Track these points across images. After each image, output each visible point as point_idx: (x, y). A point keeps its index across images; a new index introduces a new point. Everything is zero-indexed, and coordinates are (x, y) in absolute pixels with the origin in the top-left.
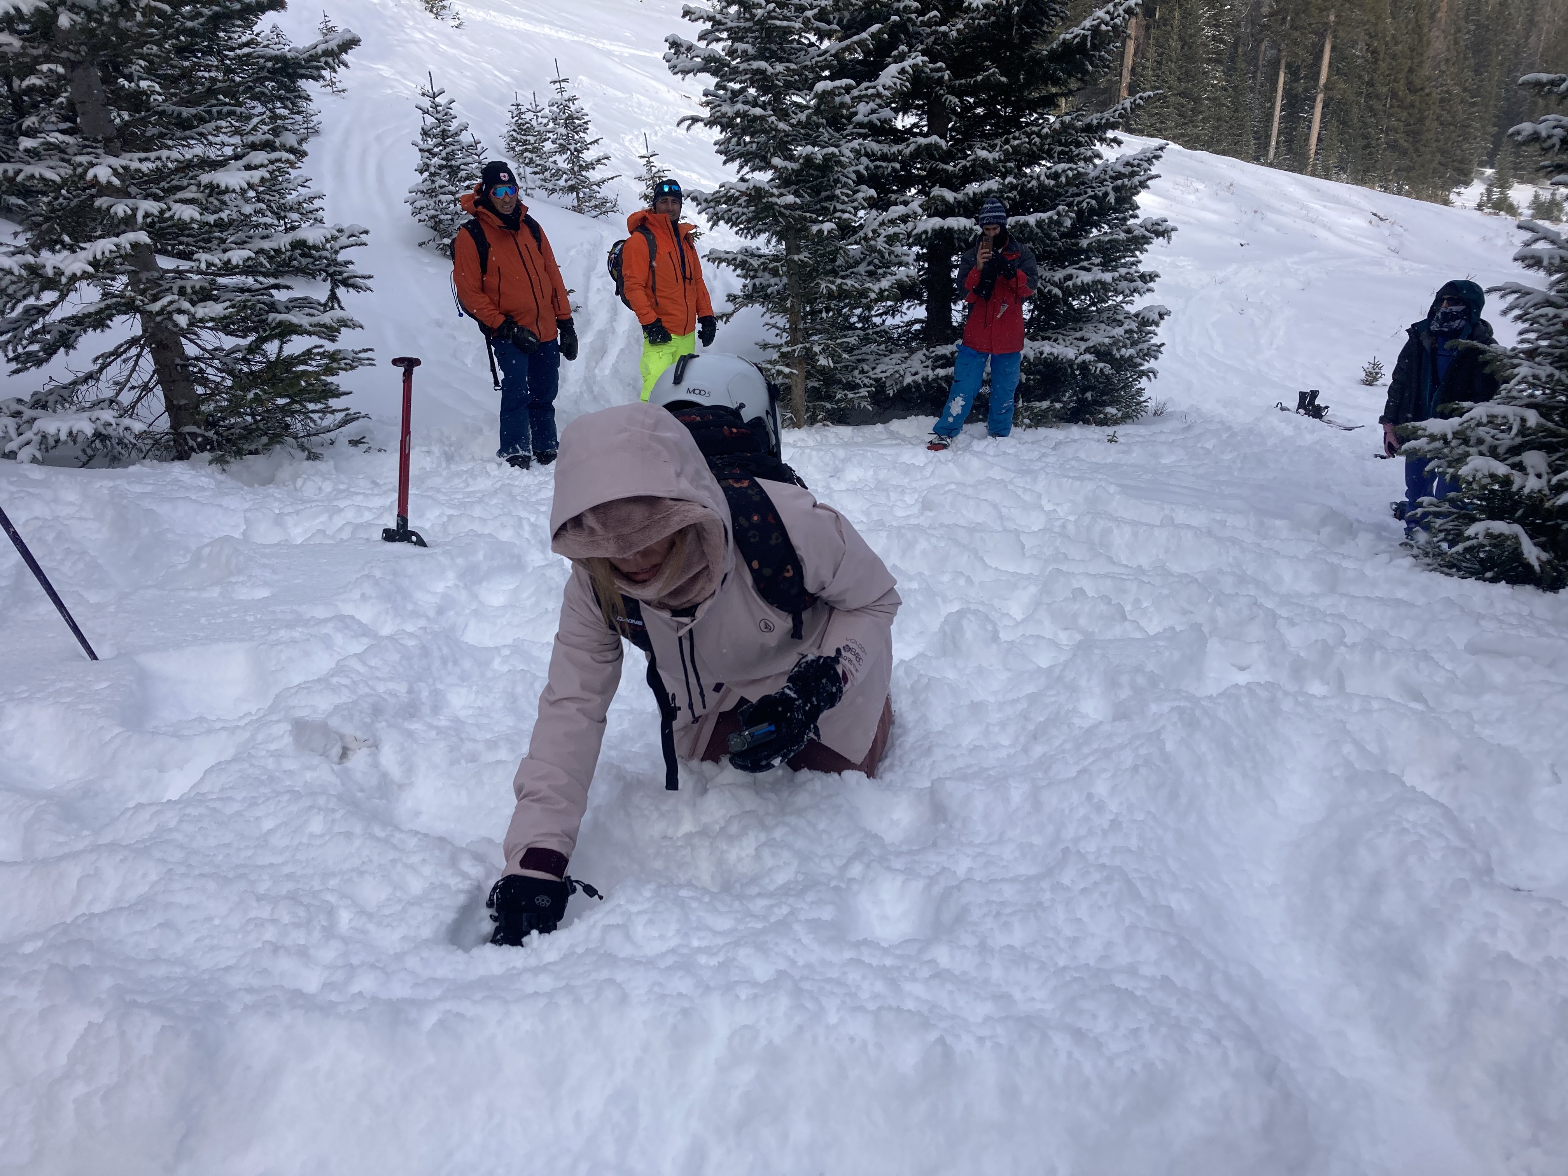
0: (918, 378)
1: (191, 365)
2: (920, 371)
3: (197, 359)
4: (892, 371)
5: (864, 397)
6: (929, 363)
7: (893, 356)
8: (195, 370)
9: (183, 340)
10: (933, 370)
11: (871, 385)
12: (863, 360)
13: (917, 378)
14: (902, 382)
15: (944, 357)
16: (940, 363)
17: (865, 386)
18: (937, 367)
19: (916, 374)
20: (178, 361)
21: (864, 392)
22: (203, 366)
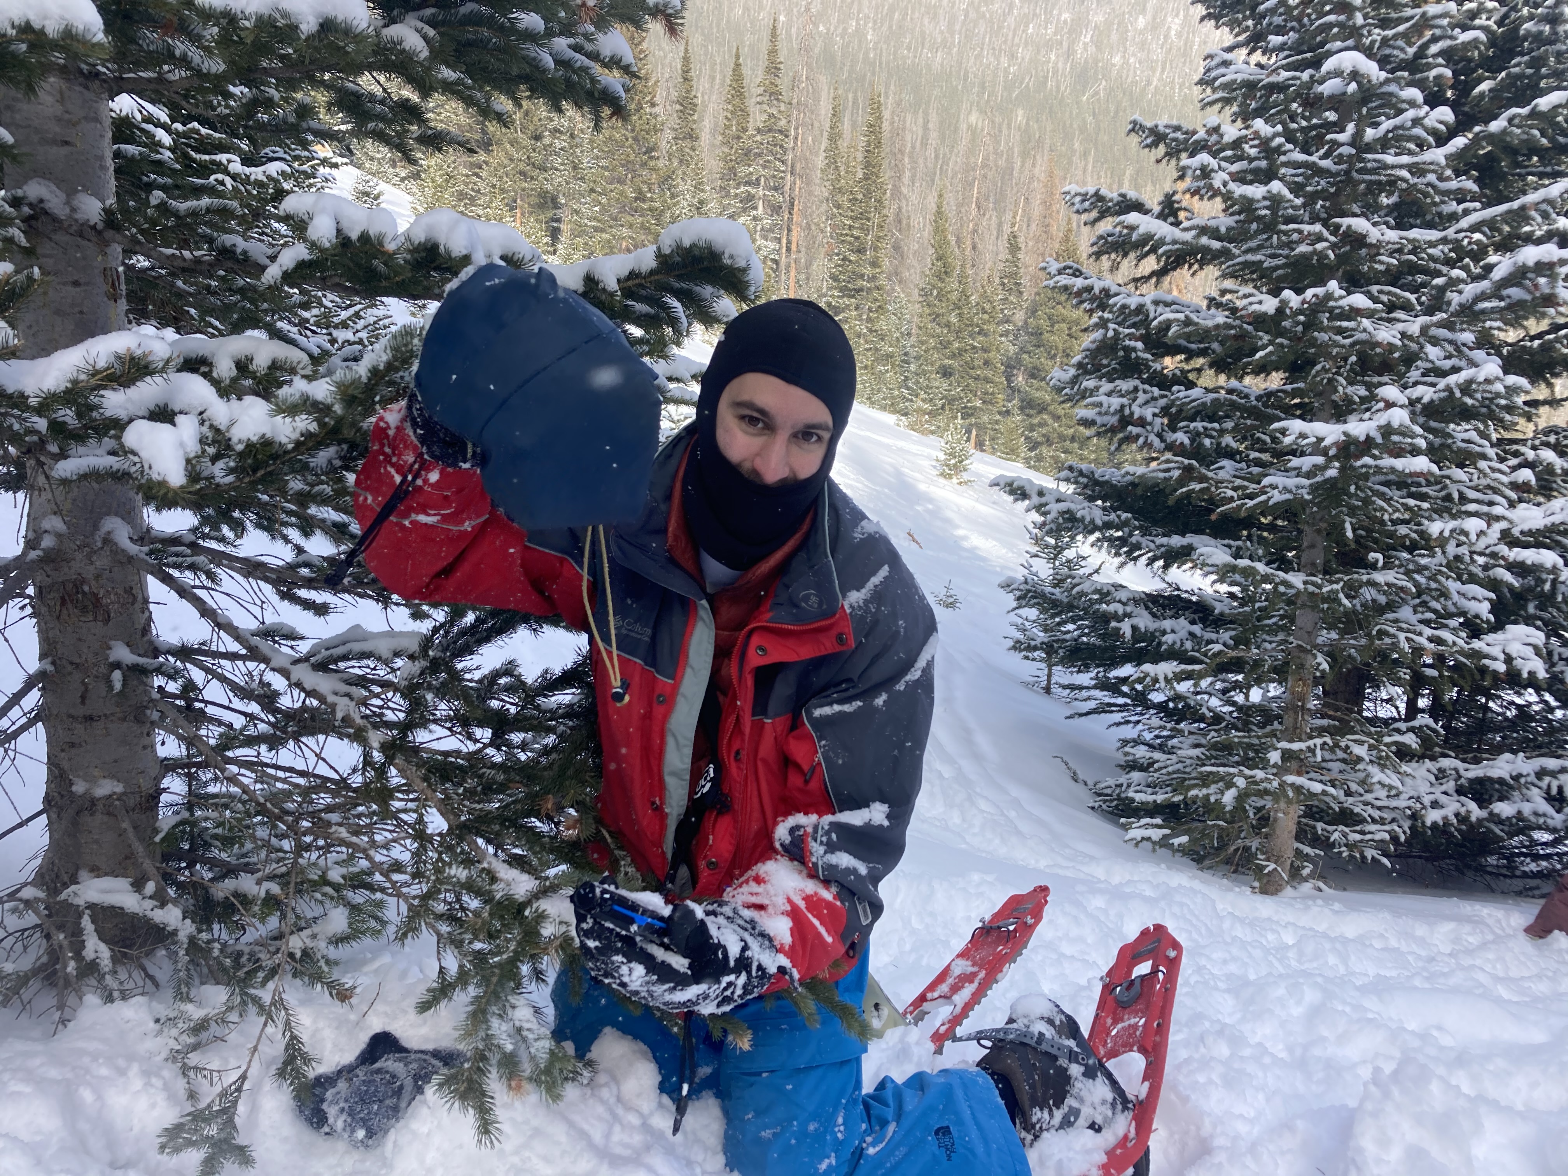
1: (159, 670)
3: (185, 653)
8: (173, 687)
9: (155, 588)
20: (122, 653)
21: (1379, 832)
22: (197, 676)
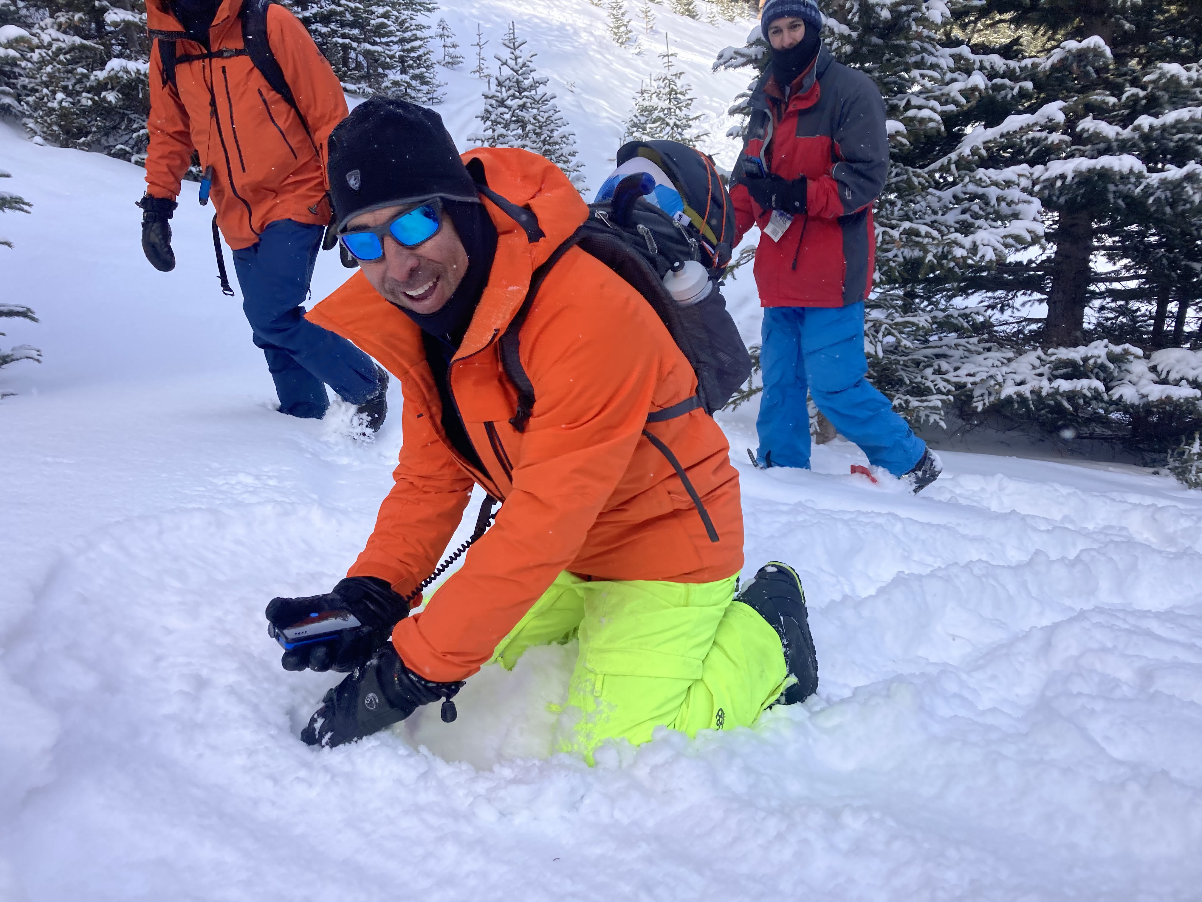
0: (1025, 391)
2: (1028, 379)
4: (984, 376)
5: (935, 408)
6: (1045, 370)
7: (989, 354)
10: (1050, 380)
11: (949, 393)
12: (945, 356)
13: (1021, 389)
14: (998, 393)
15: (1071, 363)
16: (1061, 371)
17: (939, 391)
18: (1056, 377)
19: (1022, 383)
21: (935, 400)
